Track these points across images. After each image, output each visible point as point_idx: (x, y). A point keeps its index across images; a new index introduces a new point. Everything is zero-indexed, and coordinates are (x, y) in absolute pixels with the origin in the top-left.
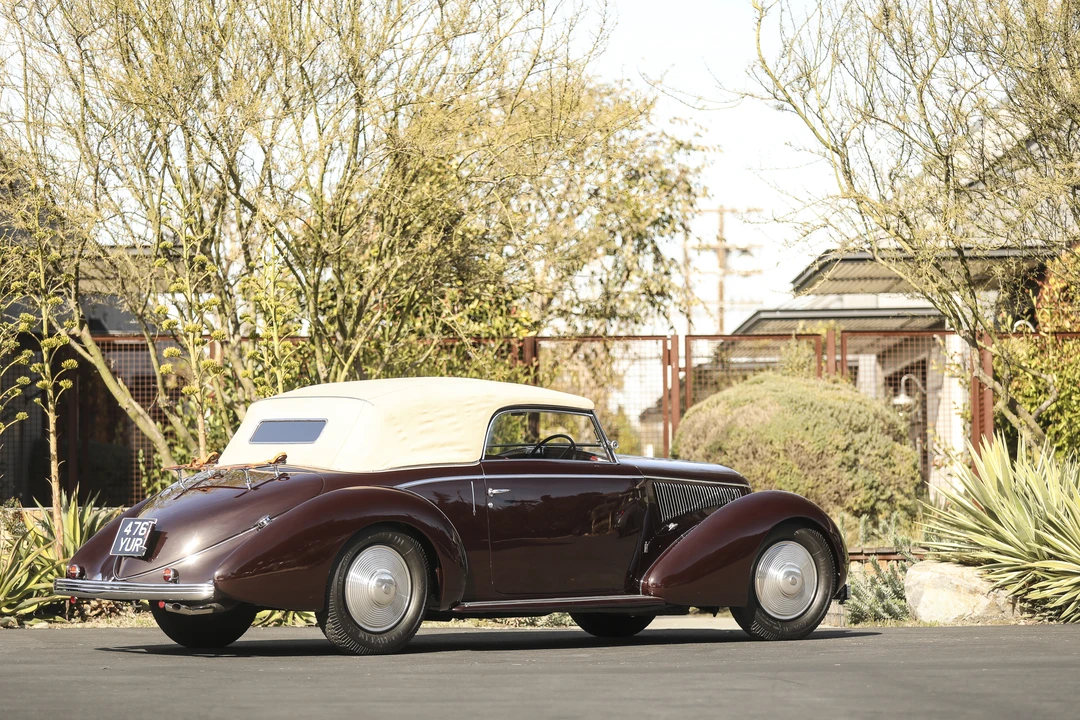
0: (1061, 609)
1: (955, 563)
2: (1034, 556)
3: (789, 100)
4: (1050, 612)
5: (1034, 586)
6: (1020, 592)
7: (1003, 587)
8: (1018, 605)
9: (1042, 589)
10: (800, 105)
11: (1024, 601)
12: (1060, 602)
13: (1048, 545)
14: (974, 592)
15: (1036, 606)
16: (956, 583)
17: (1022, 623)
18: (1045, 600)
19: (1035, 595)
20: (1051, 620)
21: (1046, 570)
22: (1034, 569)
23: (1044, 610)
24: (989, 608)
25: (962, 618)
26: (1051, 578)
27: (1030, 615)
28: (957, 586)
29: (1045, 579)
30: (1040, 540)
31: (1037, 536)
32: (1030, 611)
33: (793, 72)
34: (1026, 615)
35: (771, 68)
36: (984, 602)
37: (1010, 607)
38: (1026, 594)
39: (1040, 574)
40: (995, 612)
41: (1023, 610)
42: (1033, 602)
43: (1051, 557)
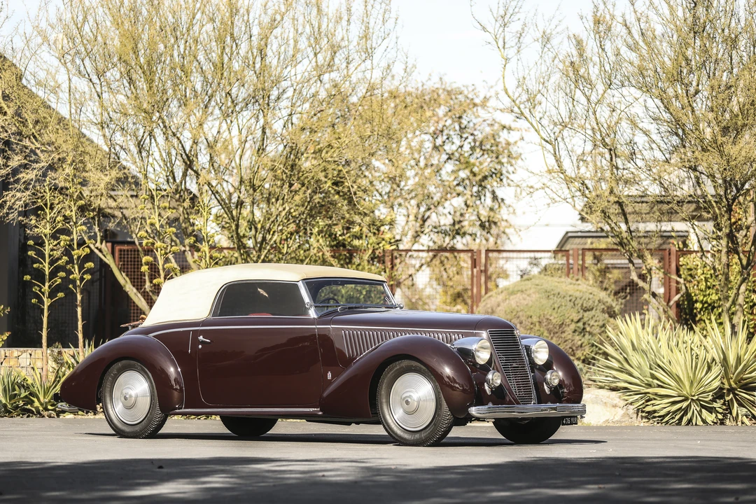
0: (663, 417)
1: (608, 389)
2: (650, 386)
3: (522, 113)
4: (658, 419)
5: (648, 403)
6: (641, 407)
7: (631, 404)
8: (640, 414)
9: (653, 405)
10: (528, 116)
11: (643, 412)
12: (662, 413)
13: (658, 379)
14: (615, 406)
15: (650, 415)
16: (605, 401)
17: (642, 425)
18: (655, 411)
19: (649, 409)
20: (658, 423)
21: (656, 394)
22: (649, 393)
23: (655, 417)
24: (624, 415)
25: (607, 421)
26: (658, 399)
27: (647, 420)
28: (605, 403)
29: (655, 399)
30: (653, 377)
31: (651, 374)
32: (646, 417)
33: (524, 97)
34: (644, 420)
35: (511, 94)
36: (620, 412)
37: (635, 415)
38: (644, 408)
39: (652, 397)
40: (627, 418)
41: (642, 417)
42: (648, 412)
43: (659, 386)
